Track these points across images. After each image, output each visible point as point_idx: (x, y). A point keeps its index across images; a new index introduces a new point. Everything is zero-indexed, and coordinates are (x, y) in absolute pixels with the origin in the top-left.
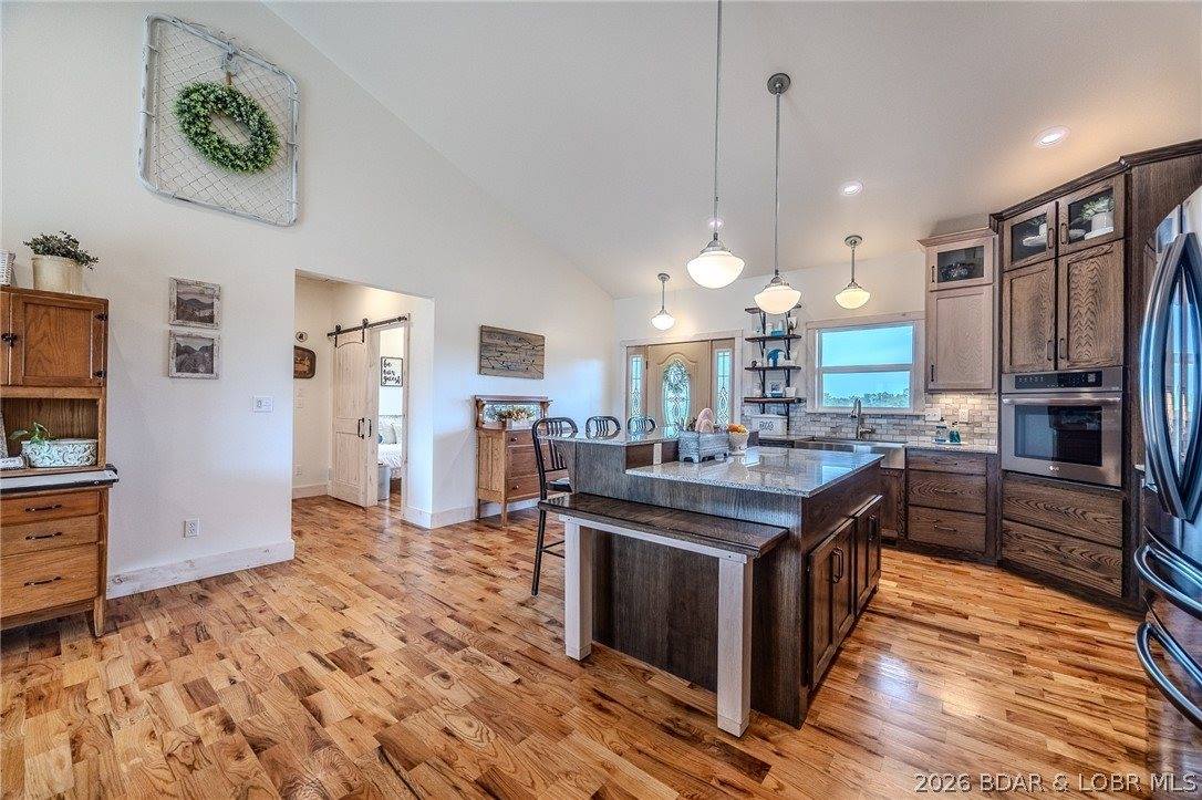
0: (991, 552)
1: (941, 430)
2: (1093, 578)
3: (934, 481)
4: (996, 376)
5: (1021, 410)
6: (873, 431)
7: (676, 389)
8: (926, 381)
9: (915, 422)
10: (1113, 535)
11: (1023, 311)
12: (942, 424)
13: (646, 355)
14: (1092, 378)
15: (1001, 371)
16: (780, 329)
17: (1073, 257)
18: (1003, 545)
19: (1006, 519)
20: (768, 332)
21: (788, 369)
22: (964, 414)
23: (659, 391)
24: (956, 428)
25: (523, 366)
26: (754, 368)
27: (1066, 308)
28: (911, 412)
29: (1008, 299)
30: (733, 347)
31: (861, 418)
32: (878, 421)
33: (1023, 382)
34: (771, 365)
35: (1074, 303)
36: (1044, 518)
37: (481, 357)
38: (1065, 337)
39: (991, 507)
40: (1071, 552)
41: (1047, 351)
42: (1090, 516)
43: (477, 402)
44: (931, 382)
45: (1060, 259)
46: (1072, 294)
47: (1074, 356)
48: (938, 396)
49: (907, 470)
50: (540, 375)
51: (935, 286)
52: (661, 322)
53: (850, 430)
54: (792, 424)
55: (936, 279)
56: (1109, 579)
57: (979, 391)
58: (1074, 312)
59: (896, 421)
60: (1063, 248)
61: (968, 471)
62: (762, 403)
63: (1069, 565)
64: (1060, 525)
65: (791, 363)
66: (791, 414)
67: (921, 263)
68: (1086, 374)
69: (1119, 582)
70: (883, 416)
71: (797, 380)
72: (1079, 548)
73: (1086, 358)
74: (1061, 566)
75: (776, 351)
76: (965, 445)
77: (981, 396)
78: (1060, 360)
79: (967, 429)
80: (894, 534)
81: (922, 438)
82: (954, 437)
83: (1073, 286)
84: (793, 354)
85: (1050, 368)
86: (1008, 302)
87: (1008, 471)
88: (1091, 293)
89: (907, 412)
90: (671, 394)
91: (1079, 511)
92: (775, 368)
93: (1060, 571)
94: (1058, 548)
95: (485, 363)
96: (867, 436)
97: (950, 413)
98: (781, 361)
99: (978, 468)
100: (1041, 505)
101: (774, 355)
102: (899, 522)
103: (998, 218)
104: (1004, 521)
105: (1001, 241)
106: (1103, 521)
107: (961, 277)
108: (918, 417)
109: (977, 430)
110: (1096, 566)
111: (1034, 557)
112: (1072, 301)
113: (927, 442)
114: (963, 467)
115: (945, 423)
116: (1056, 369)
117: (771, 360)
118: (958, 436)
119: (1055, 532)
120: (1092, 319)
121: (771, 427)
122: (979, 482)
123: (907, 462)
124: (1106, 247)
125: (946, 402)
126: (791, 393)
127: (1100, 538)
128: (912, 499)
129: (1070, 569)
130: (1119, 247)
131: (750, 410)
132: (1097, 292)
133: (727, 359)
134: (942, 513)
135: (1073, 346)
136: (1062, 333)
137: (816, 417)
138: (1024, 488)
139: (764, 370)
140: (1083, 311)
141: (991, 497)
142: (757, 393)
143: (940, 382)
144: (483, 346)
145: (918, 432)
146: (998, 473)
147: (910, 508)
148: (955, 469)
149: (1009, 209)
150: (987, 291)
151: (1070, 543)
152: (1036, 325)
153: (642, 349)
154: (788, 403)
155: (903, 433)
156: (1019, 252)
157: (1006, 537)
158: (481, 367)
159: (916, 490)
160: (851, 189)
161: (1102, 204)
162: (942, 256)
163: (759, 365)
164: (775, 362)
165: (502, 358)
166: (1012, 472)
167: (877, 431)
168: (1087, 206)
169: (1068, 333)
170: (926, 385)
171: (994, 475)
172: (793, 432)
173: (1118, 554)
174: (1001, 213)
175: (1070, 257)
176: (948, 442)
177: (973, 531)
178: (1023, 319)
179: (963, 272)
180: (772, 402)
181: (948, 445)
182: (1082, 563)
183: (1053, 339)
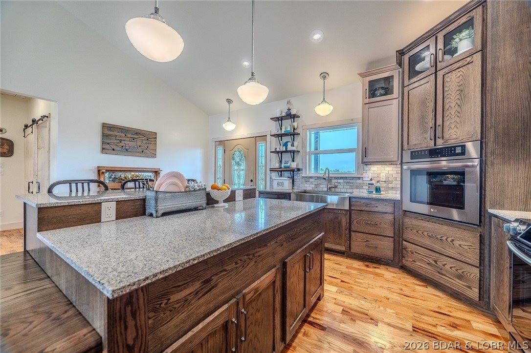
0: (397, 261)
1: (370, 186)
2: (458, 285)
3: (365, 217)
4: (400, 153)
5: (414, 173)
6: (336, 187)
7: (238, 164)
8: (362, 157)
9: (358, 181)
10: (473, 257)
11: (415, 110)
12: (371, 182)
13: (224, 146)
14: (459, 150)
15: (402, 149)
16: (289, 129)
17: (446, 70)
18: (403, 257)
19: (405, 241)
20: (283, 132)
21: (294, 152)
22: (383, 176)
23: (230, 166)
24: (378, 185)
25: (140, 150)
26: (276, 152)
27: (441, 104)
28: (356, 175)
29: (407, 103)
30: (266, 140)
31: (330, 180)
32: (339, 181)
33: (415, 155)
34: (284, 150)
35: (447, 101)
36: (427, 242)
37: (103, 143)
38: (441, 124)
39: (397, 232)
40: (444, 266)
41: (429, 134)
42: (457, 243)
43: (99, 171)
44: (366, 158)
45: (438, 73)
46: (445, 95)
47: (446, 136)
48: (370, 166)
49: (350, 210)
50: (154, 155)
51: (367, 101)
52: (229, 127)
53: (324, 186)
54: (295, 183)
55: (367, 96)
56: (469, 287)
57: (390, 163)
58: (447, 107)
59: (348, 181)
60: (439, 66)
61: (384, 210)
62: (280, 171)
63: (443, 275)
64: (437, 247)
65: (294, 148)
66: (295, 177)
67: (360, 87)
68: (455, 147)
69: (477, 290)
70: (342, 178)
71: (298, 158)
72: (449, 264)
73: (455, 137)
74: (438, 274)
75: (287, 142)
76: (384, 195)
77: (392, 166)
78: (438, 140)
79: (384, 185)
80: (343, 249)
81: (361, 190)
82: (378, 190)
83: (446, 89)
84: (296, 144)
85: (431, 144)
86: (407, 106)
87: (406, 211)
88: (458, 92)
89: (353, 176)
90: (236, 167)
91: (449, 239)
92: (286, 151)
93: (437, 277)
94: (436, 262)
95: (107, 146)
96: (333, 189)
97: (376, 175)
98: (290, 148)
99: (389, 209)
100: (425, 233)
101: (286, 144)
102: (346, 242)
103: (401, 53)
104: (404, 242)
105: (403, 72)
106: (466, 247)
107: (381, 95)
108: (359, 178)
109: (390, 185)
110: (460, 277)
111: (420, 266)
112: (445, 99)
113: (363, 193)
114: (381, 208)
115: (373, 182)
116: (435, 145)
117: (284, 147)
118: (380, 189)
119: (435, 252)
120: (459, 110)
121: (282, 185)
122: (390, 217)
123: (350, 205)
124: (469, 59)
125: (374, 169)
126: (294, 165)
127: (463, 259)
128: (353, 228)
129: (443, 277)
130: (478, 58)
131: (274, 175)
132: (462, 92)
133: (263, 147)
134: (369, 236)
135: (446, 130)
136: (439, 122)
137: (307, 179)
138: (415, 222)
139: (282, 152)
140: (453, 105)
141: (397, 227)
142: (277, 166)
143: (370, 157)
144: (104, 136)
145: (359, 187)
146: (401, 212)
147: (353, 234)
148: (377, 209)
149: (407, 46)
150: (395, 102)
151: (443, 260)
152: (423, 118)
153: (221, 143)
154: (293, 171)
155: (351, 187)
156: (413, 73)
157: (405, 252)
158: (103, 149)
159: (355, 222)
160: (317, 37)
161: (465, 33)
162: (372, 83)
163: (278, 150)
164: (286, 148)
165: (122, 144)
166: (408, 211)
167: (338, 187)
168: (455, 37)
169: (443, 121)
170: (362, 159)
171: (399, 213)
172: (295, 187)
173: (476, 271)
174: (403, 50)
175: (444, 71)
176: (374, 192)
177: (386, 247)
178: (415, 115)
179: (382, 92)
180: (285, 171)
181: (374, 195)
182: (451, 274)
183: (434, 126)
